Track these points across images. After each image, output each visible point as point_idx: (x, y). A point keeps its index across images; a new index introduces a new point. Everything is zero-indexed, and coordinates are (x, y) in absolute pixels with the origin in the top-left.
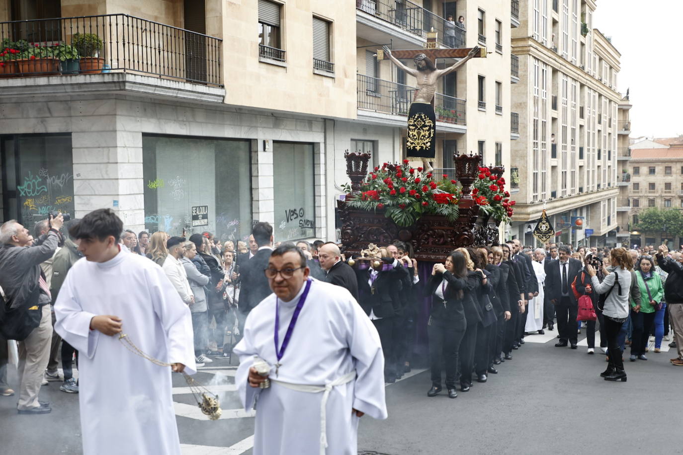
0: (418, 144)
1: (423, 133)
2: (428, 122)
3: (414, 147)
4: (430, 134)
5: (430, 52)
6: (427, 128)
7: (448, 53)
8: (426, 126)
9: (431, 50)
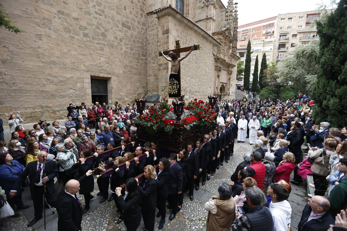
0: (172, 91)
1: (174, 87)
2: (176, 82)
3: (171, 93)
4: (177, 87)
5: (177, 50)
6: (176, 85)
7: (184, 50)
8: (175, 84)
9: (177, 49)
